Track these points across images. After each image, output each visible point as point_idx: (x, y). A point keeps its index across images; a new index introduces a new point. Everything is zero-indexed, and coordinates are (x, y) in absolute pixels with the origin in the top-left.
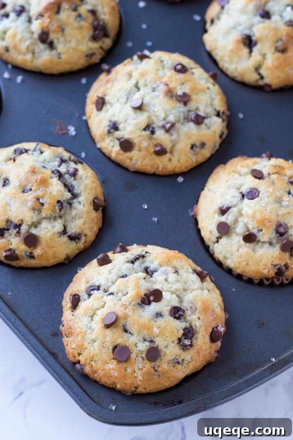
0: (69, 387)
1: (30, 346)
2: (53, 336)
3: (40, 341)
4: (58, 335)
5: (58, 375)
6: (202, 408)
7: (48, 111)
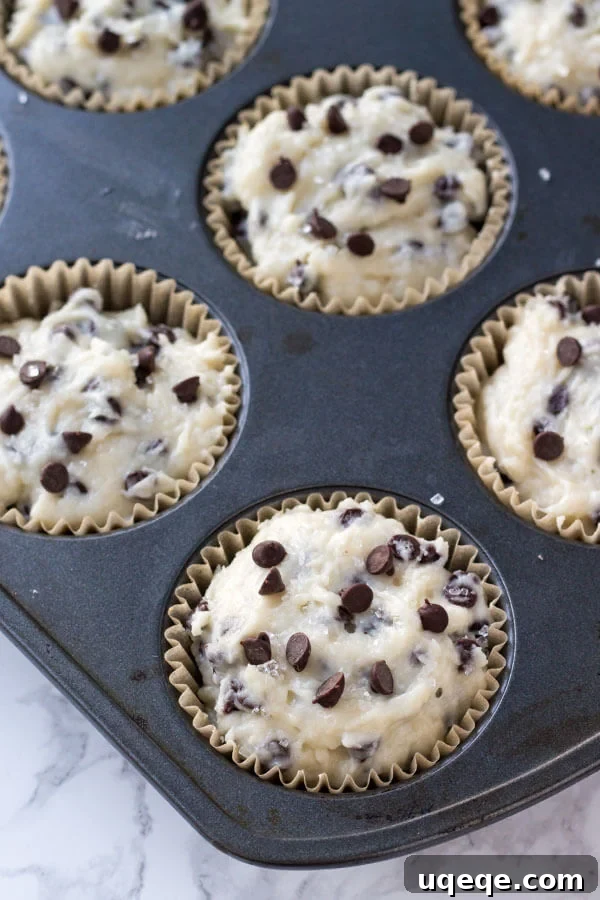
0: (172, 788)
1: (82, 703)
2: (135, 679)
3: (106, 692)
4: (145, 677)
5: (146, 763)
6: (476, 822)
7: (111, 192)
